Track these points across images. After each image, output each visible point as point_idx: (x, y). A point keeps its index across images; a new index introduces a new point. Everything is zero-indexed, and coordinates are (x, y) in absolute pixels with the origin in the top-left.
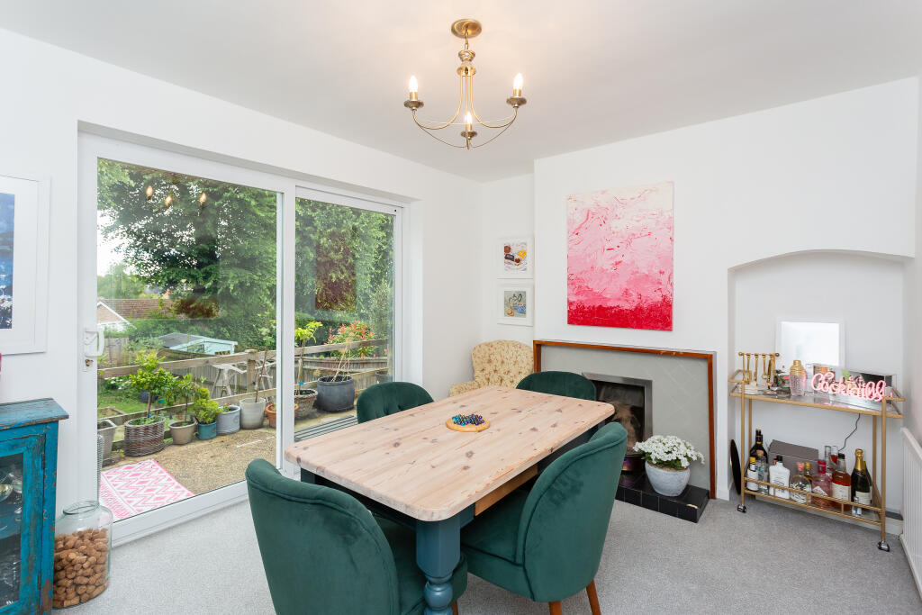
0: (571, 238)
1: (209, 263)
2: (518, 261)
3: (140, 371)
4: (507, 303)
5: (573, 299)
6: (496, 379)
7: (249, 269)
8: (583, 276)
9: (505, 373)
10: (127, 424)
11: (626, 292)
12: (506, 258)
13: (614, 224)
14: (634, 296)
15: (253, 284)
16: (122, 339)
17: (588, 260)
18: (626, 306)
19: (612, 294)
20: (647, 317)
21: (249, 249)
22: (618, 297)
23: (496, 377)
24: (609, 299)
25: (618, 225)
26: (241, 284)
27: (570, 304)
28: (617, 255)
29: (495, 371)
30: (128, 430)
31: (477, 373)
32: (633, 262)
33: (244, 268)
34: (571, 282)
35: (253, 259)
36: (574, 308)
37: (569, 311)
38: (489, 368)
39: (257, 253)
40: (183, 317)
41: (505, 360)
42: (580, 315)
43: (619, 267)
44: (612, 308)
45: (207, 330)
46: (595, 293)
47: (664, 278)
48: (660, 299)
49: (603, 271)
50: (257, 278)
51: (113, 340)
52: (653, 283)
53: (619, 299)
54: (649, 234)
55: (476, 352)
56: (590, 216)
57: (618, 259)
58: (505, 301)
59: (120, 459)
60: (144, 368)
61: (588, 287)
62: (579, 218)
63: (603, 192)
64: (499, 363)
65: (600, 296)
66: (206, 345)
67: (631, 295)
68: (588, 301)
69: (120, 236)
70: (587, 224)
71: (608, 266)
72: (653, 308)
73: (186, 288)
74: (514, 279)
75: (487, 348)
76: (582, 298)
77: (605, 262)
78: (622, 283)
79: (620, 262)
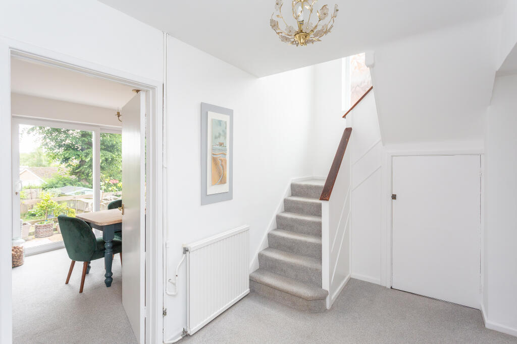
1: (88, 148)
3: (42, 201)
7: (111, 151)
10: (36, 224)
15: (112, 159)
16: (38, 190)
21: (111, 141)
26: (106, 160)
30: (37, 227)
33: (108, 151)
35: (113, 146)
39: (115, 143)
40: (74, 177)
45: (87, 184)
50: (115, 156)
51: (33, 190)
59: (33, 239)
60: (44, 200)
66: (86, 192)
69: (38, 134)
73: (75, 162)
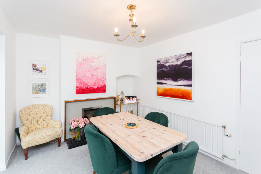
0: (78, 66)
2: (41, 71)
4: (34, 88)
5: (78, 86)
6: (35, 122)
8: (82, 78)
9: (39, 118)
11: (95, 83)
12: (34, 69)
13: (92, 64)
14: (97, 84)
17: (84, 74)
18: (95, 87)
19: (91, 84)
20: (100, 90)
22: (93, 84)
23: (35, 121)
24: (90, 85)
25: (93, 64)
27: (77, 87)
28: (92, 73)
29: (34, 118)
31: (25, 122)
32: (97, 75)
34: (77, 80)
36: (78, 88)
37: (76, 90)
38: (30, 118)
41: (38, 113)
42: (80, 91)
43: (93, 76)
44: (91, 88)
46: (86, 84)
47: (104, 79)
48: (103, 85)
49: (88, 77)
52: (102, 81)
53: (93, 85)
54: (101, 68)
55: (23, 112)
56: (85, 60)
57: (93, 74)
58: (33, 87)
61: (83, 82)
62: (81, 60)
63: (89, 54)
64: (35, 115)
65: (87, 85)
67: (96, 84)
68: (83, 86)
70: (84, 62)
71: (90, 76)
72: (102, 87)
74: (38, 78)
75: (28, 109)
76: (81, 85)
77: (89, 74)
78: (94, 81)
79: (93, 75)
